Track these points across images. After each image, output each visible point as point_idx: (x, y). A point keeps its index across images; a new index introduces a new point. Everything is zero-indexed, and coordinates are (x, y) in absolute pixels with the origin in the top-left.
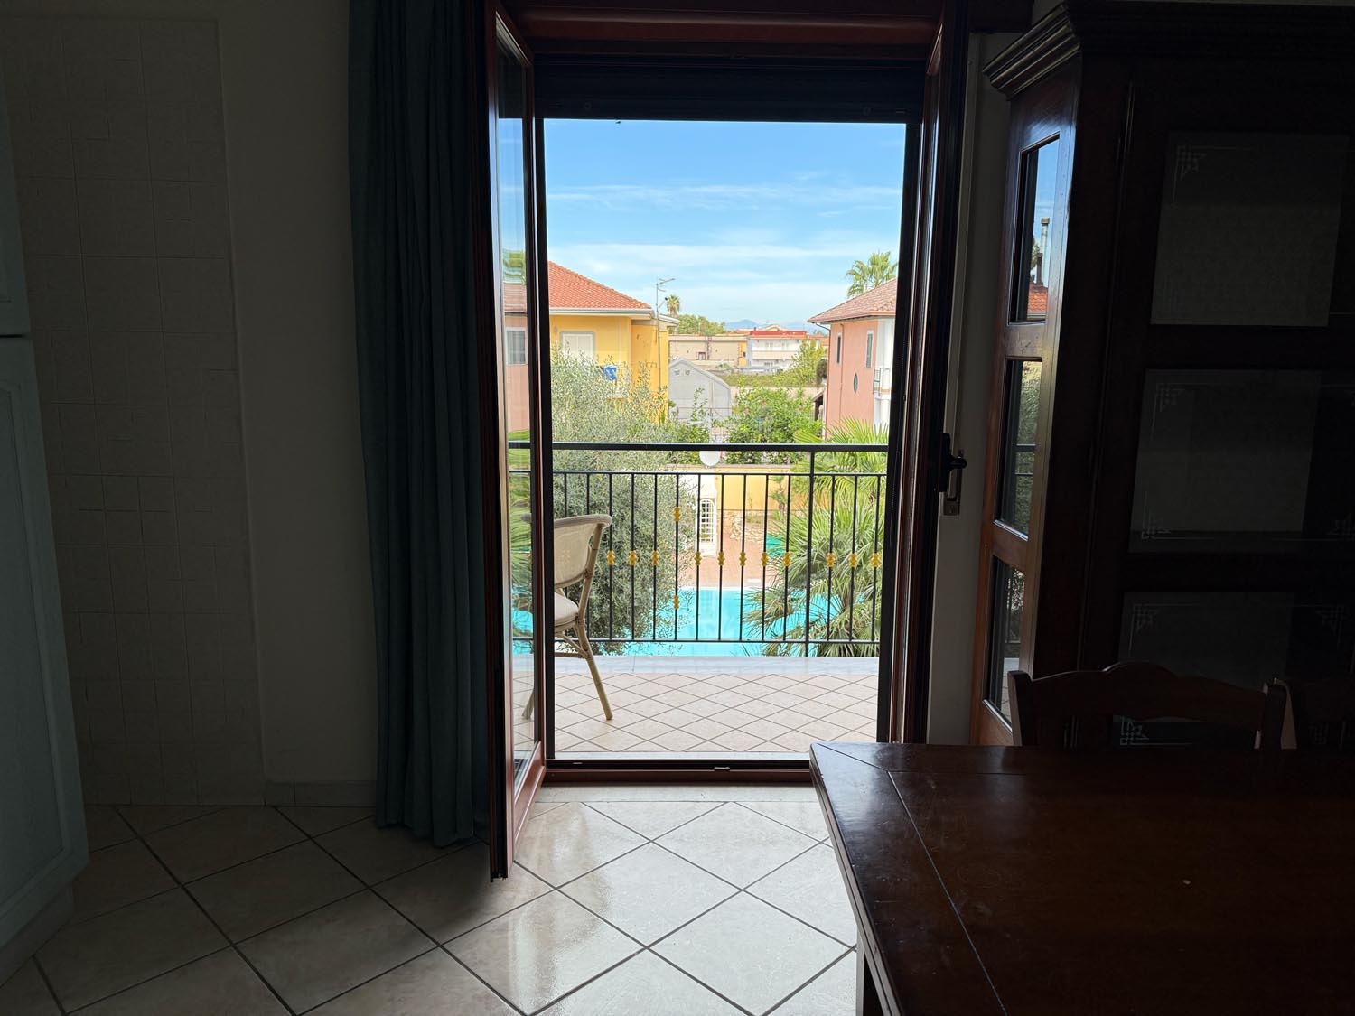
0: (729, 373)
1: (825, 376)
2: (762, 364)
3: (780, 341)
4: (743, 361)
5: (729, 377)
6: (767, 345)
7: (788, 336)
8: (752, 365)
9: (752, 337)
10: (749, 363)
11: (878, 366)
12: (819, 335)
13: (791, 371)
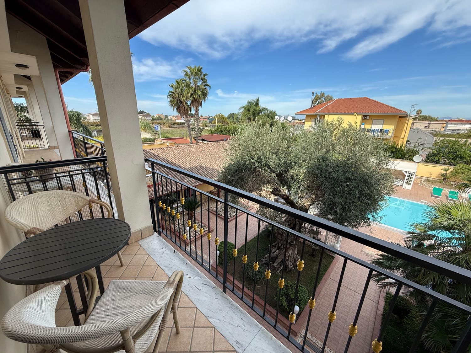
0: (435, 133)
2: (451, 131)
3: (462, 123)
4: (443, 130)
5: (435, 134)
6: (455, 125)
7: (466, 122)
8: (446, 131)
9: (449, 122)
10: (445, 130)
13: (464, 133)
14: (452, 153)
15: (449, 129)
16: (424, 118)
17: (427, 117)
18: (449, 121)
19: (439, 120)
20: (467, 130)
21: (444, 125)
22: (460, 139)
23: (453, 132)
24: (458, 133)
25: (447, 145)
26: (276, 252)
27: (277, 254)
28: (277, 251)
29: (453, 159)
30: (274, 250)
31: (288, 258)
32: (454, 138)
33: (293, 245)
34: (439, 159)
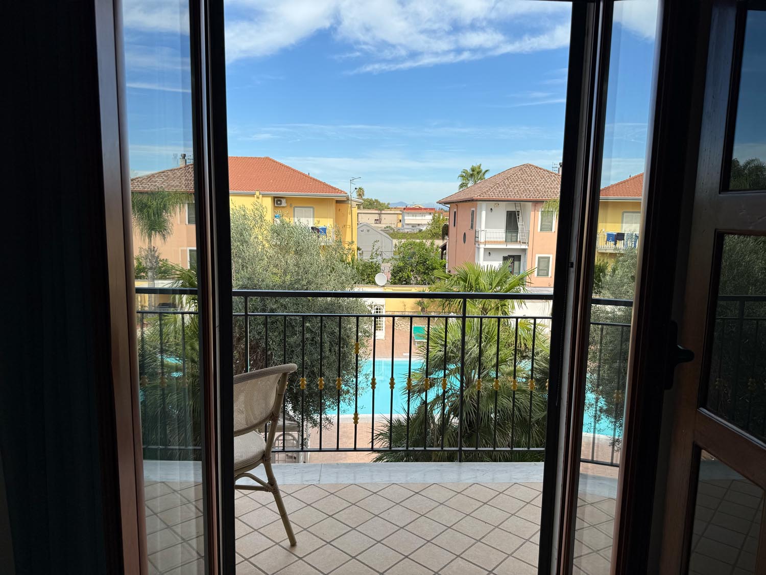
1: (447, 234)
2: (411, 227)
3: (420, 213)
4: (400, 225)
6: (413, 216)
7: (425, 211)
8: (405, 227)
9: (405, 211)
11: (478, 229)
12: (442, 211)
13: (427, 231)
15: (408, 224)
17: (374, 203)
18: (404, 209)
19: (392, 208)
20: (429, 224)
21: (400, 217)
23: (413, 228)
24: (420, 231)
25: (412, 251)
29: (425, 273)
34: (408, 276)
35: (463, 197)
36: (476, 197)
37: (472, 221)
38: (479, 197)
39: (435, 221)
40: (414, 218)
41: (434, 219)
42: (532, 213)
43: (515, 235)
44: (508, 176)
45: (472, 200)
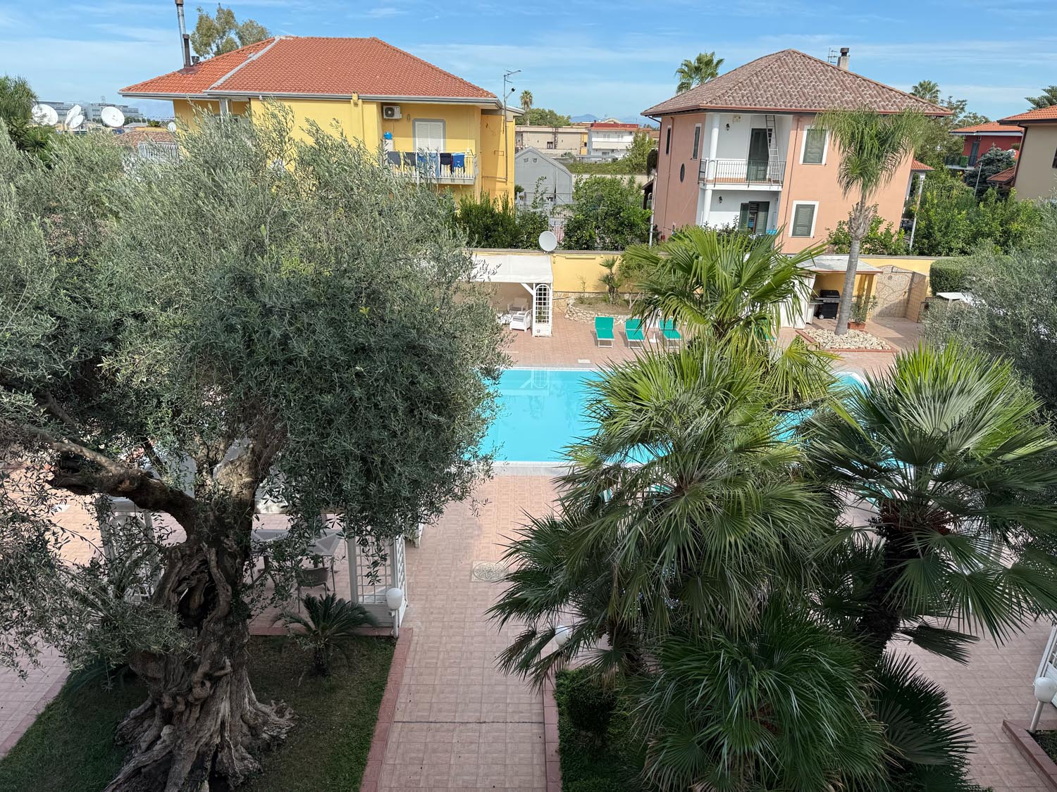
0: (572, 161)
1: (655, 166)
2: (601, 154)
3: (616, 132)
4: (584, 151)
5: (572, 165)
6: (605, 137)
7: (622, 129)
8: (592, 154)
9: (593, 129)
10: (589, 152)
11: (704, 158)
12: (649, 129)
13: (625, 160)
14: (612, 215)
15: (597, 150)
16: (542, 118)
17: (547, 115)
18: (592, 125)
19: (574, 124)
20: (628, 150)
21: (586, 139)
22: (619, 177)
23: (605, 156)
24: (615, 160)
25: (600, 193)
26: (159, 737)
27: (166, 747)
28: (166, 730)
29: (617, 231)
30: (148, 736)
31: (222, 737)
32: (609, 172)
33: (226, 675)
34: (590, 236)
35: (683, 104)
36: (704, 104)
37: (696, 144)
38: (709, 104)
39: (638, 144)
40: (606, 140)
41: (635, 141)
42: (793, 133)
43: (762, 168)
44: (756, 70)
45: (697, 110)
